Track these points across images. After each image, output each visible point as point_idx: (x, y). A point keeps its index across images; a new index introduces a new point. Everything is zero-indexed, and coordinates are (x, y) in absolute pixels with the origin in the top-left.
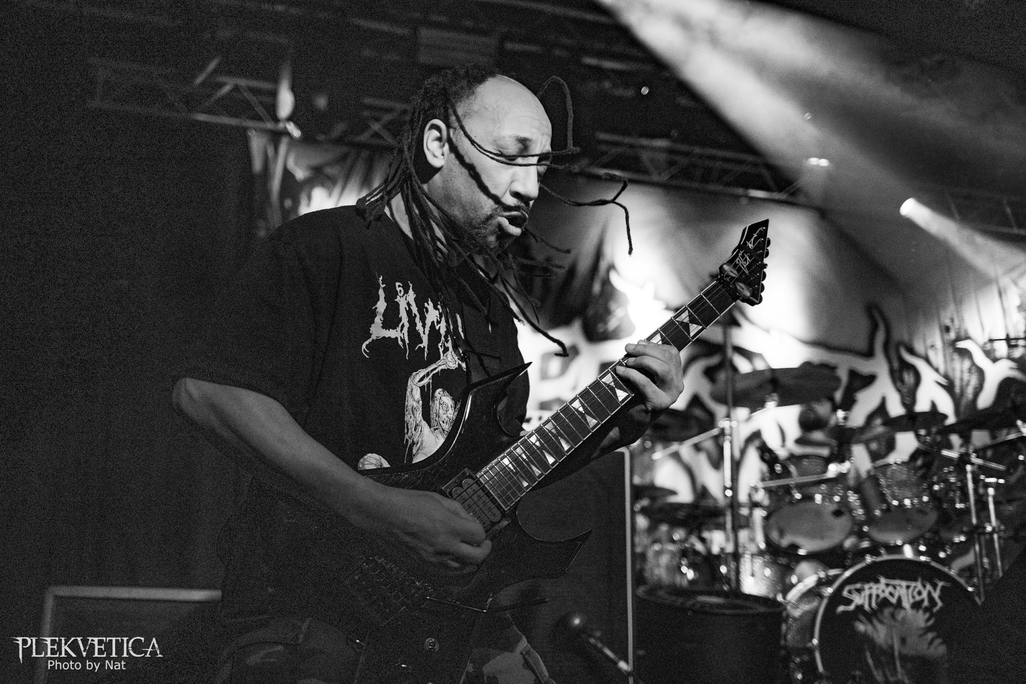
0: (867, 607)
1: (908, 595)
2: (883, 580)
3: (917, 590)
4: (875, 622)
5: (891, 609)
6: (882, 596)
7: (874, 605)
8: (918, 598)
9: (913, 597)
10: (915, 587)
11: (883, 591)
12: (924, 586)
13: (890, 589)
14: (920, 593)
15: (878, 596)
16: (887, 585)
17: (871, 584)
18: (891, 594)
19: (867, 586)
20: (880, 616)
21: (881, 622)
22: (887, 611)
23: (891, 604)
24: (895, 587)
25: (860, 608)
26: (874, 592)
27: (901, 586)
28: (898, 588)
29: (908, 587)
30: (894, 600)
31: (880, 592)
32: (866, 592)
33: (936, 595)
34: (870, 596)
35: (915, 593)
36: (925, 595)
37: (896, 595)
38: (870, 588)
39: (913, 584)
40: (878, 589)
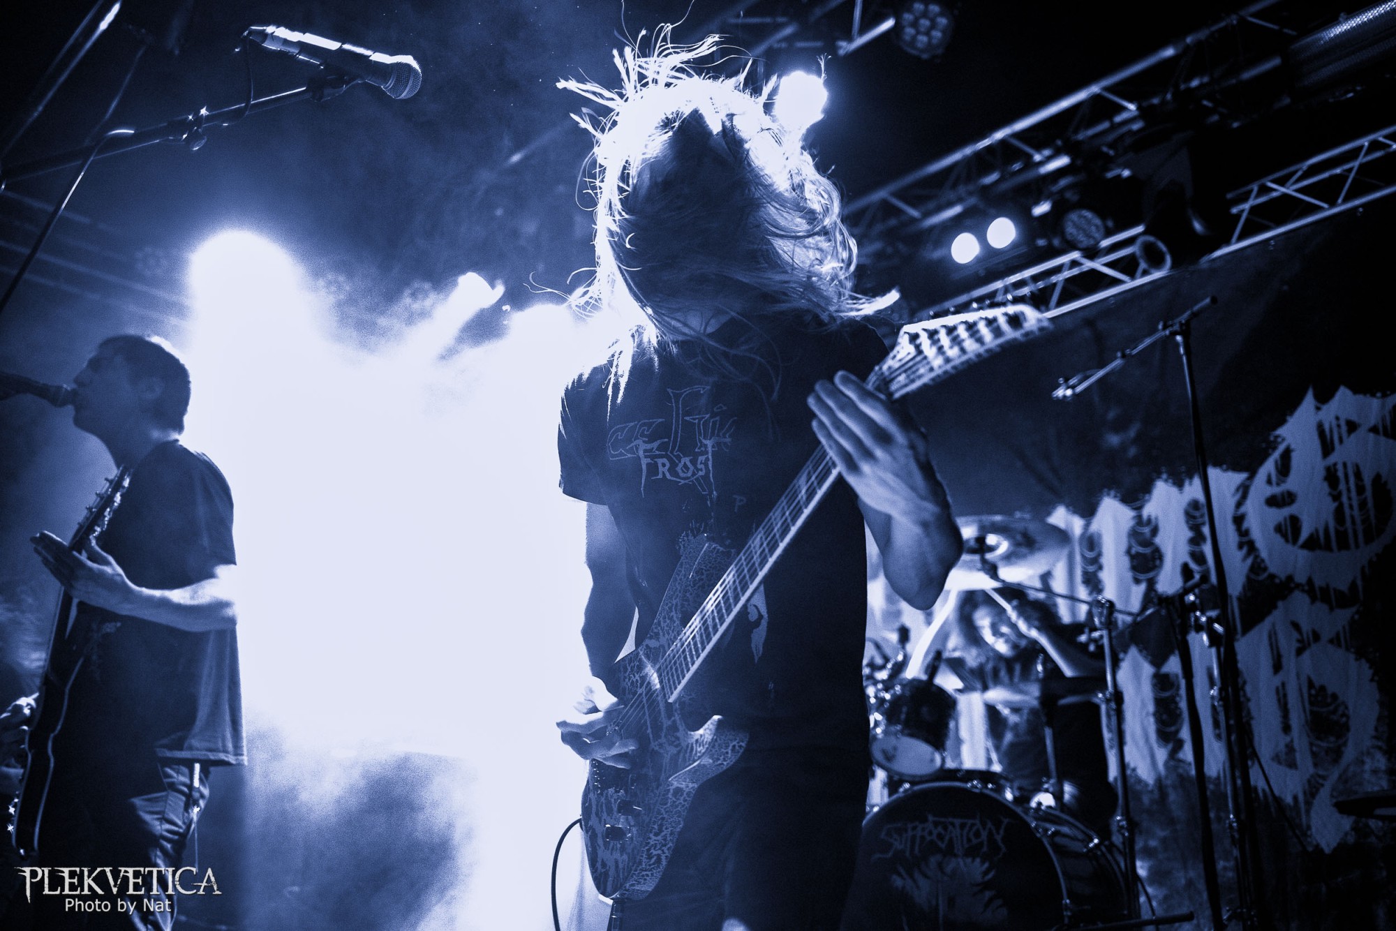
0: (907, 854)
1: (962, 835)
2: (931, 818)
3: (974, 829)
4: (917, 874)
5: (939, 857)
6: (928, 838)
7: (916, 851)
8: (975, 841)
9: (969, 840)
10: (973, 825)
11: (930, 833)
12: (984, 825)
13: (940, 829)
14: (977, 835)
16: (936, 824)
17: (917, 823)
19: (910, 826)
20: (923, 867)
21: (924, 874)
22: (933, 861)
23: (937, 850)
24: (945, 829)
25: (899, 855)
26: (919, 833)
27: (953, 825)
28: (950, 828)
29: (963, 826)
30: (943, 846)
31: (926, 833)
32: (910, 833)
33: (998, 838)
34: (914, 837)
35: (971, 835)
36: (984, 835)
37: (947, 838)
38: (914, 828)
39: (970, 822)
40: (923, 829)
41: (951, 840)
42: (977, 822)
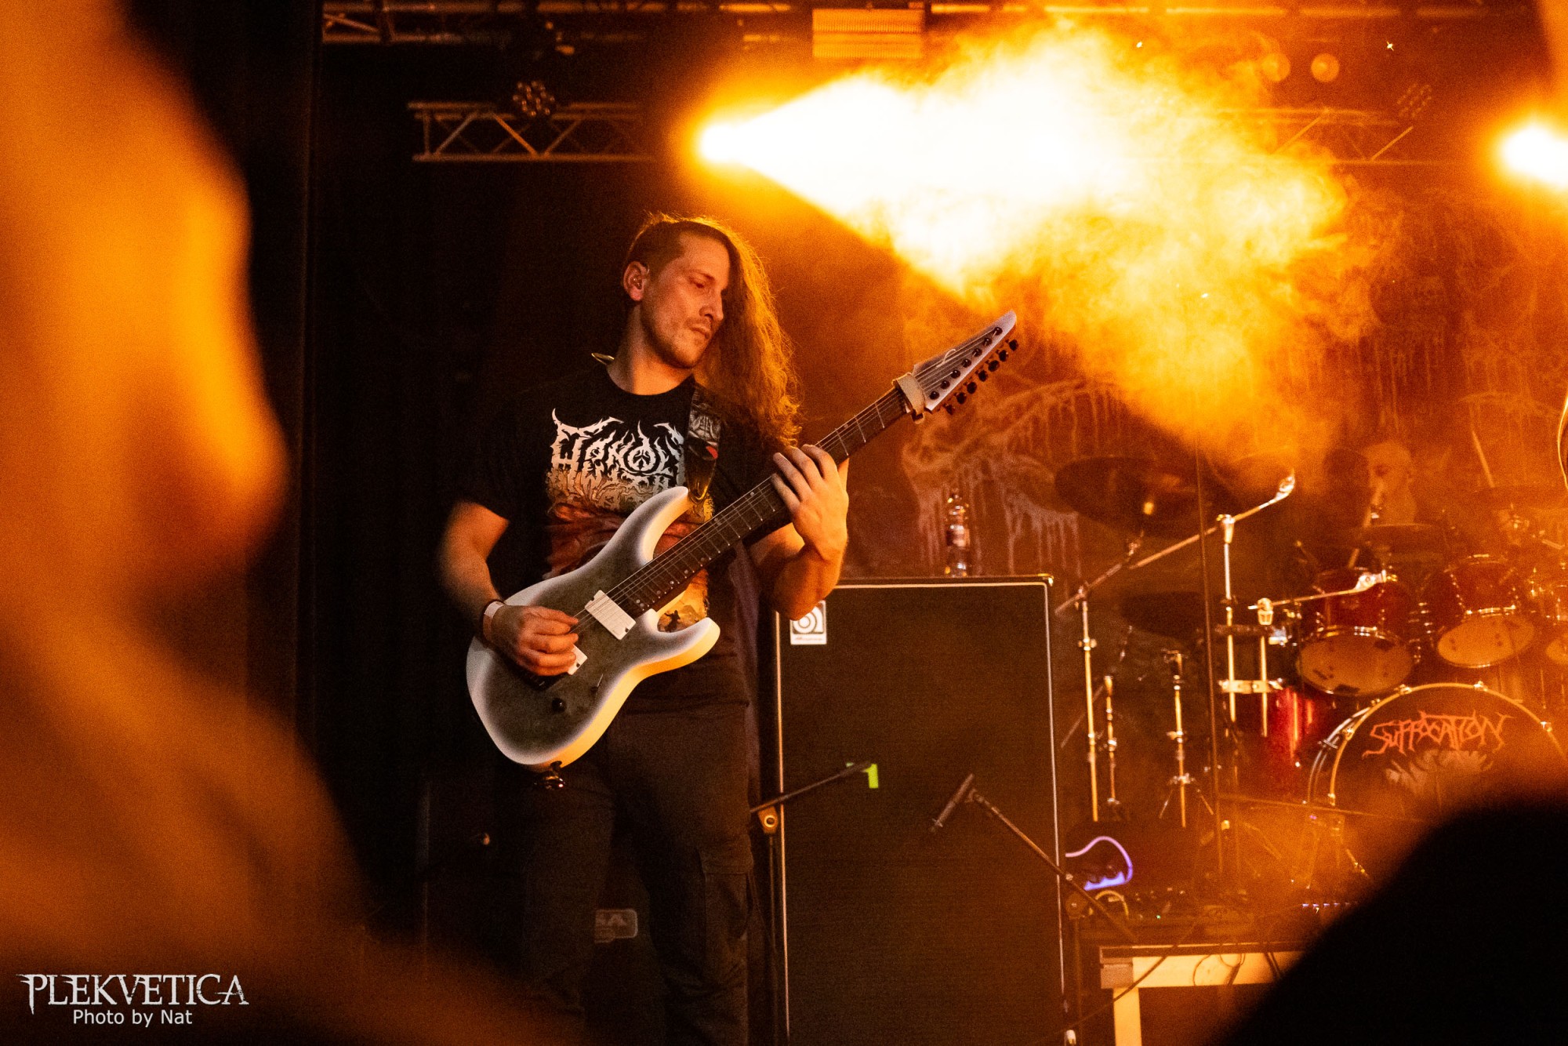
0: (1401, 750)
2: (1424, 715)
3: (1471, 725)
4: (1413, 768)
5: (1434, 752)
7: (1411, 747)
8: (1472, 737)
9: (1465, 735)
10: (1469, 722)
11: (1424, 730)
12: (1480, 721)
13: (1434, 725)
14: (1474, 730)
15: (1417, 735)
16: (1429, 721)
17: (1409, 721)
18: (1434, 732)
19: (1402, 724)
20: (1419, 761)
21: (1422, 769)
22: (1429, 755)
23: (1433, 746)
24: (1440, 724)
25: (1392, 752)
26: (1412, 731)
27: (1448, 722)
28: (1445, 724)
29: (1458, 723)
30: (1438, 741)
31: (1419, 730)
32: (1402, 731)
33: (1497, 732)
34: (1407, 735)
35: (1468, 731)
36: (1481, 731)
37: (1442, 735)
38: (1406, 726)
39: (1465, 719)
40: (1416, 727)
41: (1447, 735)
42: (1474, 718)
